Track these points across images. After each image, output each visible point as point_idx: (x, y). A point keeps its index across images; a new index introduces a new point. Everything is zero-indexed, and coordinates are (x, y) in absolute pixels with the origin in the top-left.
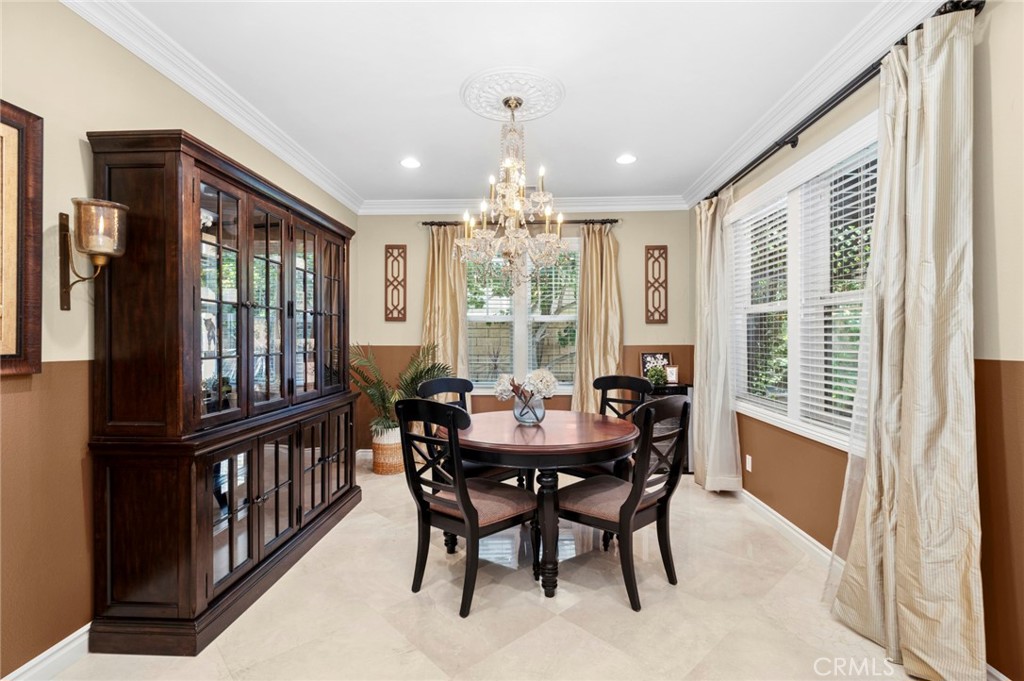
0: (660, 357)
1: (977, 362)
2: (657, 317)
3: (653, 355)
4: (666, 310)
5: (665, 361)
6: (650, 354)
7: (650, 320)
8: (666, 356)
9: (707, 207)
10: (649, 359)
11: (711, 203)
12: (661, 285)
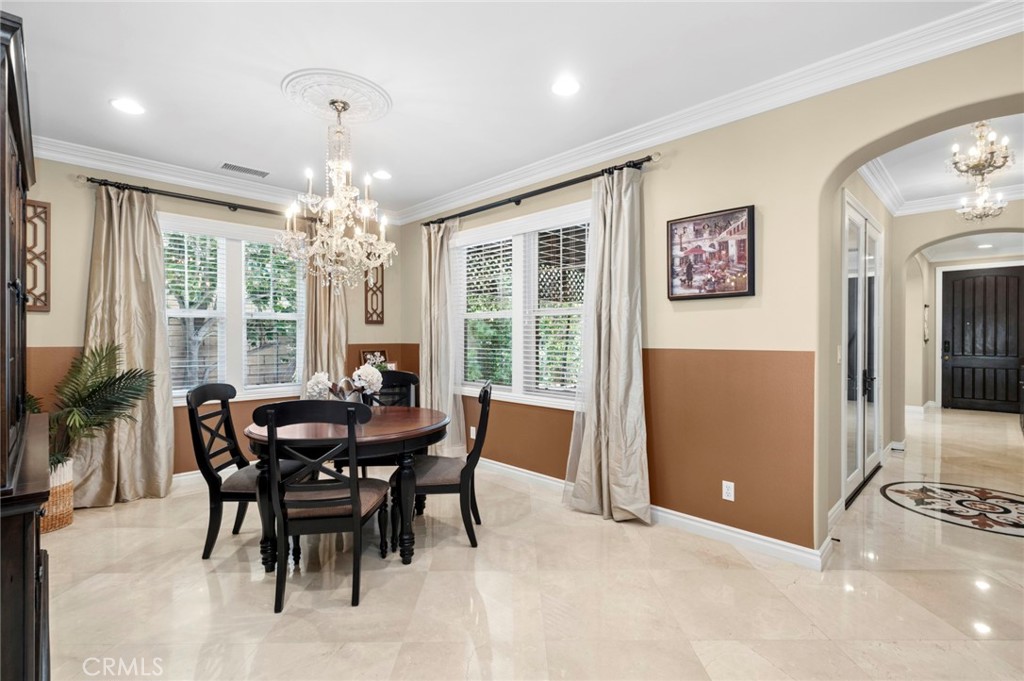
0: (378, 354)
1: (643, 350)
2: (375, 318)
3: (372, 353)
4: (382, 312)
5: (382, 358)
6: (369, 352)
7: (368, 321)
8: (383, 353)
9: (436, 229)
10: (368, 356)
11: (439, 228)
12: (378, 289)
